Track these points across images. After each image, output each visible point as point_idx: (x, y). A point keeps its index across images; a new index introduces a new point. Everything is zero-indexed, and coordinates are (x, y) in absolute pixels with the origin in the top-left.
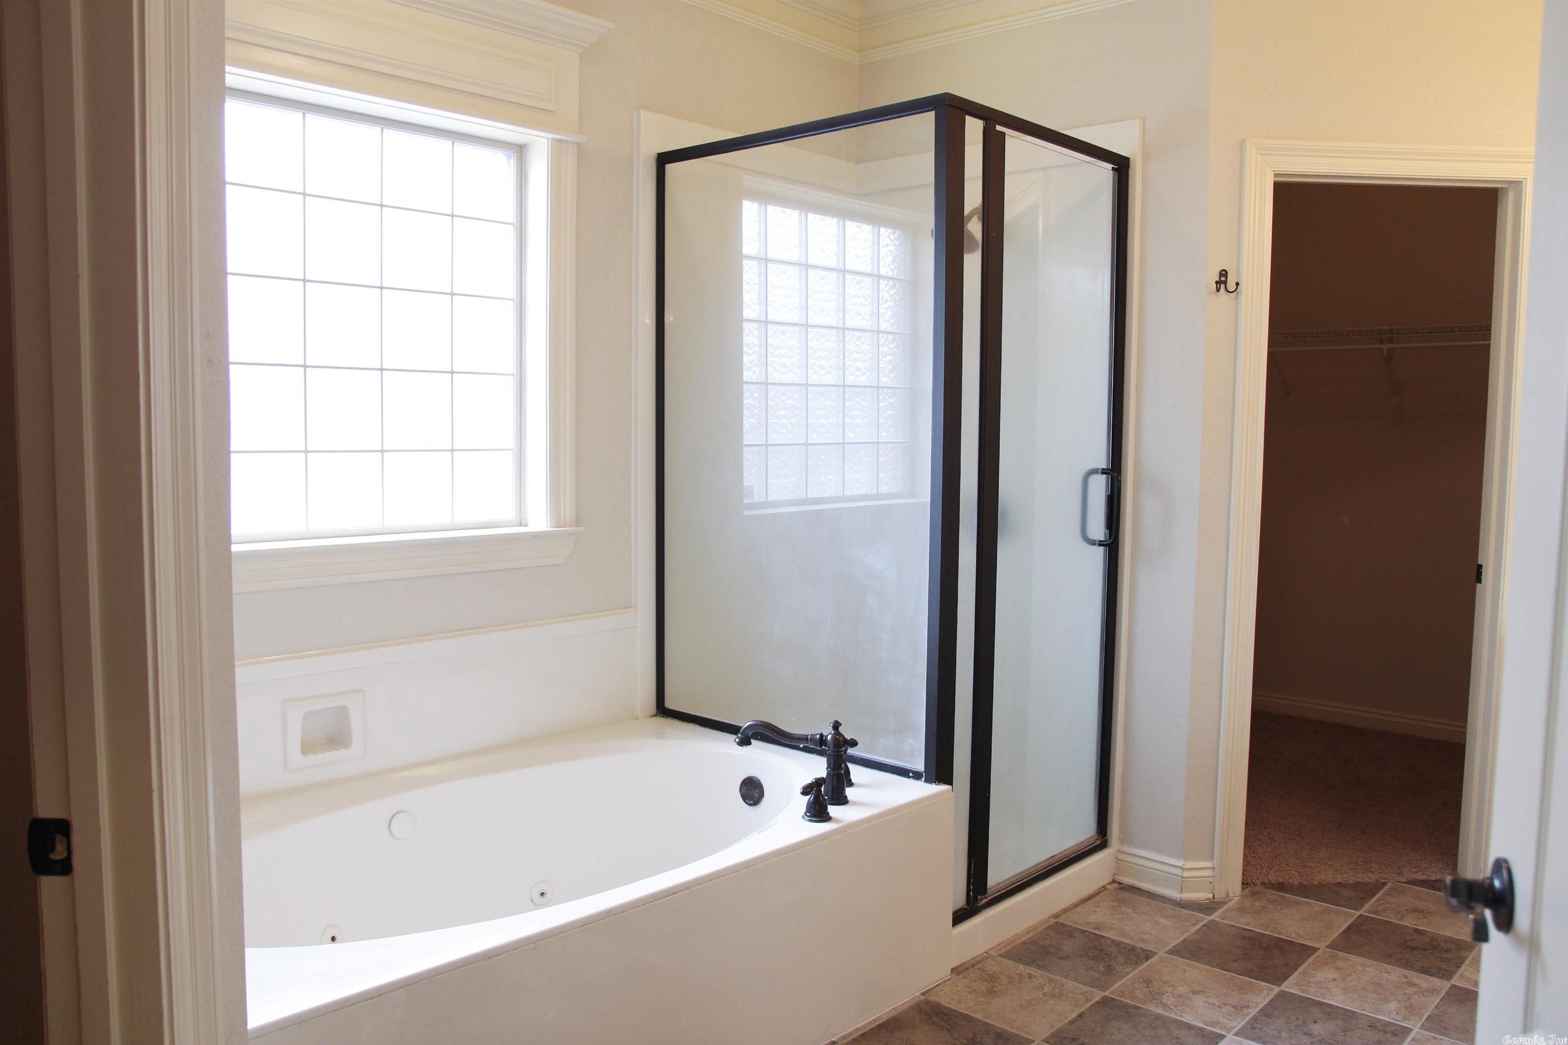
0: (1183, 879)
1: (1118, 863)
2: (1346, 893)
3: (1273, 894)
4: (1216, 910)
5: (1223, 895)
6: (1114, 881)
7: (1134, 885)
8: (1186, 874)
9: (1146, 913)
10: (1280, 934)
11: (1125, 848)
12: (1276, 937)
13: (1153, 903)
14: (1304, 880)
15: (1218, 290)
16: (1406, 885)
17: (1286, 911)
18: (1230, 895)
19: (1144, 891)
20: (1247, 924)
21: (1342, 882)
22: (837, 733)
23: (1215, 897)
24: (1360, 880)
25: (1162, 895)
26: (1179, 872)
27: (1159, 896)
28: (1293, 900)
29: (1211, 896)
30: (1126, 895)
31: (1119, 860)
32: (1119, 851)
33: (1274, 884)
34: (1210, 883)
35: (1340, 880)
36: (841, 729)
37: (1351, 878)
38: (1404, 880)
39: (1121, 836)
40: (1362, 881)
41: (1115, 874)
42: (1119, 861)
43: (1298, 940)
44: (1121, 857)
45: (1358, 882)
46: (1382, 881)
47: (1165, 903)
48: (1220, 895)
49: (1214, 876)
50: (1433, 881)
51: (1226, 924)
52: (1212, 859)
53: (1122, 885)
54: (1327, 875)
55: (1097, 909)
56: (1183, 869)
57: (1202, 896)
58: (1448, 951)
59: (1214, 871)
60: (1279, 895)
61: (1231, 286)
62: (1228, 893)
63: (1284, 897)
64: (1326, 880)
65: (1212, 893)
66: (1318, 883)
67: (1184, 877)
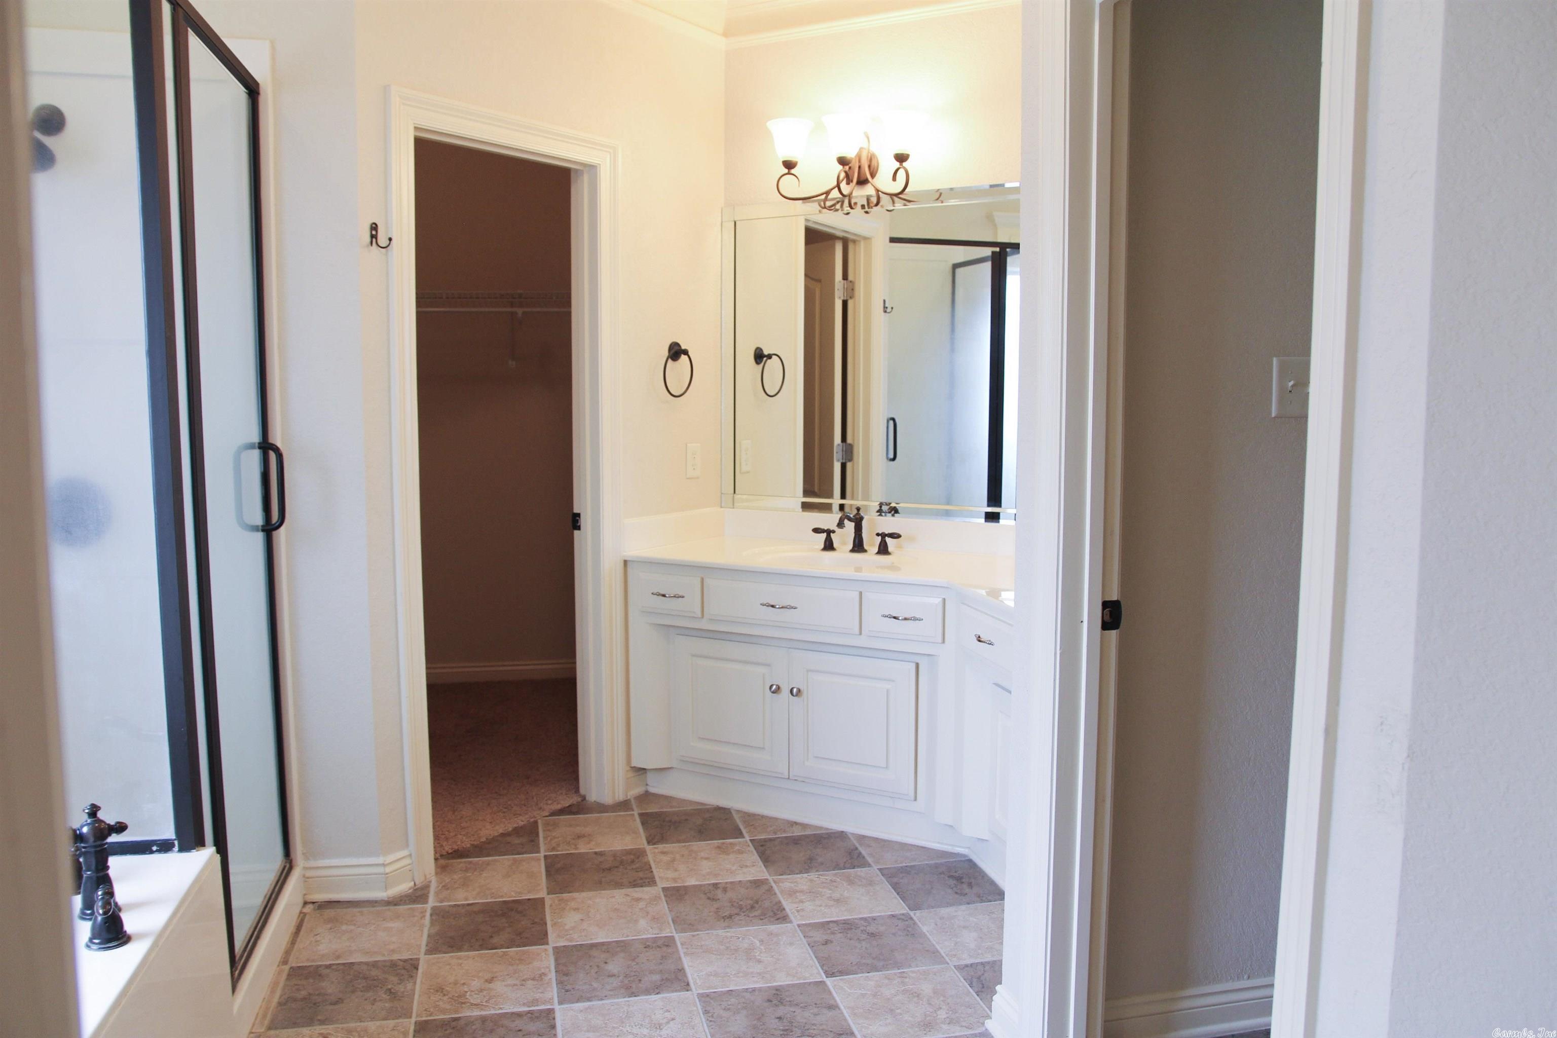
0: (387, 876)
1: (306, 881)
2: (516, 841)
3: (461, 863)
4: (428, 896)
5: (422, 879)
6: (306, 903)
7: (330, 899)
8: (388, 870)
9: (369, 924)
10: (502, 897)
11: (312, 863)
12: (500, 901)
13: (365, 910)
14: (474, 841)
15: (372, 243)
16: (550, 818)
17: (485, 875)
18: (428, 877)
19: (343, 902)
20: (466, 899)
21: (503, 832)
22: (96, 820)
23: (416, 884)
24: (515, 825)
25: (366, 899)
26: (381, 870)
27: (364, 902)
28: (480, 862)
29: (413, 883)
30: (329, 913)
31: (308, 878)
32: (305, 868)
33: (451, 853)
34: (410, 871)
35: (501, 831)
36: (101, 815)
37: (508, 826)
38: (547, 814)
39: (305, 851)
40: (517, 825)
41: (305, 895)
42: (307, 880)
43: (521, 897)
44: (309, 873)
45: (516, 827)
46: (532, 820)
47: (374, 907)
48: (419, 881)
49: (412, 863)
50: (567, 807)
51: (450, 906)
52: (407, 845)
53: (316, 905)
54: (489, 830)
55: (318, 938)
56: (384, 865)
57: (404, 887)
58: (633, 862)
59: (411, 858)
60: (465, 862)
61: (383, 241)
62: (425, 876)
63: (471, 862)
64: (490, 835)
65: (411, 881)
66: (485, 840)
67: (387, 874)
